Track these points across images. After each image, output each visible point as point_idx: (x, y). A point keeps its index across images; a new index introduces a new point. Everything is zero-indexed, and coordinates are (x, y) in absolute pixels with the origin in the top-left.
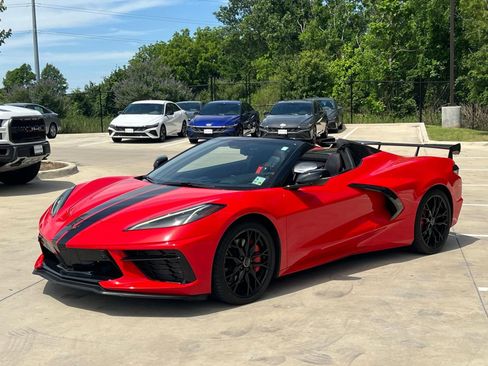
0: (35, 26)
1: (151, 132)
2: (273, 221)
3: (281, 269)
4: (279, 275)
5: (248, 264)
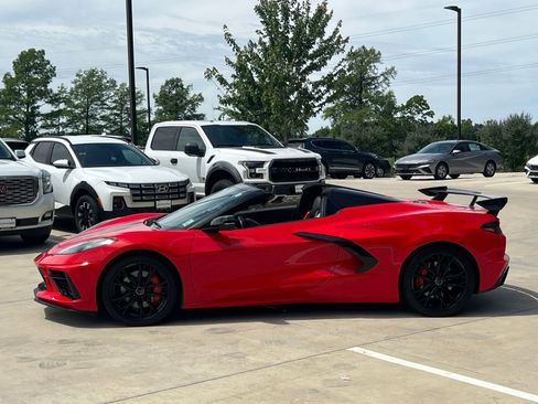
2: (170, 258)
3: (184, 302)
4: (184, 307)
5: (142, 292)
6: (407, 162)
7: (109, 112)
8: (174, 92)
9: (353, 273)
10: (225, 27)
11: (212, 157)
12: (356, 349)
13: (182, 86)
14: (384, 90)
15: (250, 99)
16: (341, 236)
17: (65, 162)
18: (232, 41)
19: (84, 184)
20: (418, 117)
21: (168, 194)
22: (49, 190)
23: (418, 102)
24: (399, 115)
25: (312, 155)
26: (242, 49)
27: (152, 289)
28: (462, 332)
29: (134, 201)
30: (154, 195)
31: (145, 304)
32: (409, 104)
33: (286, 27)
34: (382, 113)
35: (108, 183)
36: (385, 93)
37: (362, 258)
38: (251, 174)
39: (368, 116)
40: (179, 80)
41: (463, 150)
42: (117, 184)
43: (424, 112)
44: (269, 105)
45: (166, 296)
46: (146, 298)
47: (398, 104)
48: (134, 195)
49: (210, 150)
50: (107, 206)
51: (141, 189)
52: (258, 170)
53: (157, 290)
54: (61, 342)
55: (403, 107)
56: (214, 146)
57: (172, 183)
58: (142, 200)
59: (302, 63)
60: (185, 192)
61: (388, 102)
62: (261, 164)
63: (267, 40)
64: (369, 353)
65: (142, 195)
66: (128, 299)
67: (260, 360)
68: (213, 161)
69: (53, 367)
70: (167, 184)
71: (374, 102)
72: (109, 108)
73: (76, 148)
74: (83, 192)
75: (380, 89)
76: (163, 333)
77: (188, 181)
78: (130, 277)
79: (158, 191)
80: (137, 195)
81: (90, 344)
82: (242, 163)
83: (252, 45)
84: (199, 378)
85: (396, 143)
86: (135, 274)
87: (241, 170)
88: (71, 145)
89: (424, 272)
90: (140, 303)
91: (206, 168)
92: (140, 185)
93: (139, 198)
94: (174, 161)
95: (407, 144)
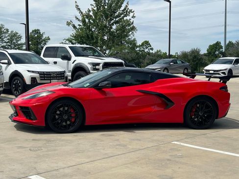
0: (226, 23)
1: (222, 73)
2: (80, 101)
3: (86, 122)
4: (86, 124)
5: (66, 117)
6: (151, 68)
7: (5, 44)
8: (36, 36)
9: (163, 109)
10: (76, 2)
11: (75, 61)
12: (176, 142)
13: (40, 33)
14: (131, 37)
15: (88, 35)
16: (158, 92)
17: (6, 61)
18: (79, 9)
19: (16, 71)
20: (146, 50)
21: (57, 77)
22: (2, 74)
23: (146, 44)
24: (138, 49)
25: (120, 61)
26: (84, 12)
27: (71, 115)
28: (218, 135)
29: (41, 80)
30: (50, 77)
31: (68, 123)
32: (143, 44)
33: (105, 3)
34: (131, 48)
35: (29, 71)
36: (132, 39)
37: (168, 103)
38: (94, 69)
39: (125, 49)
40: (38, 30)
41: (175, 63)
42: (33, 72)
43: (149, 48)
44: (97, 38)
45: (78, 117)
46: (68, 119)
47: (138, 44)
48: (41, 77)
49: (73, 58)
50: (28, 82)
51: (44, 74)
52: (97, 67)
53: (73, 115)
54: (33, 140)
55: (140, 46)
56: (75, 56)
57: (58, 72)
58: (45, 80)
59: (111, 20)
60: (64, 76)
61: (133, 43)
62: (98, 64)
63: (95, 9)
64: (182, 144)
65: (45, 77)
66: (60, 121)
67: (134, 147)
68: (75, 63)
69: (37, 150)
70: (56, 72)
71: (128, 43)
72: (5, 42)
73: (11, 55)
74: (16, 75)
75: (130, 37)
76: (80, 136)
77: (64, 72)
78: (60, 111)
79: (52, 76)
80: (43, 77)
81: (48, 141)
82: (90, 63)
83: (89, 11)
84: (111, 155)
85: (141, 60)
86: (61, 109)
87: (90, 67)
88: (8, 53)
89: (194, 110)
90: (66, 122)
91: (72, 66)
92: (44, 72)
93: (43, 78)
94: (55, 63)
95: (146, 61)
